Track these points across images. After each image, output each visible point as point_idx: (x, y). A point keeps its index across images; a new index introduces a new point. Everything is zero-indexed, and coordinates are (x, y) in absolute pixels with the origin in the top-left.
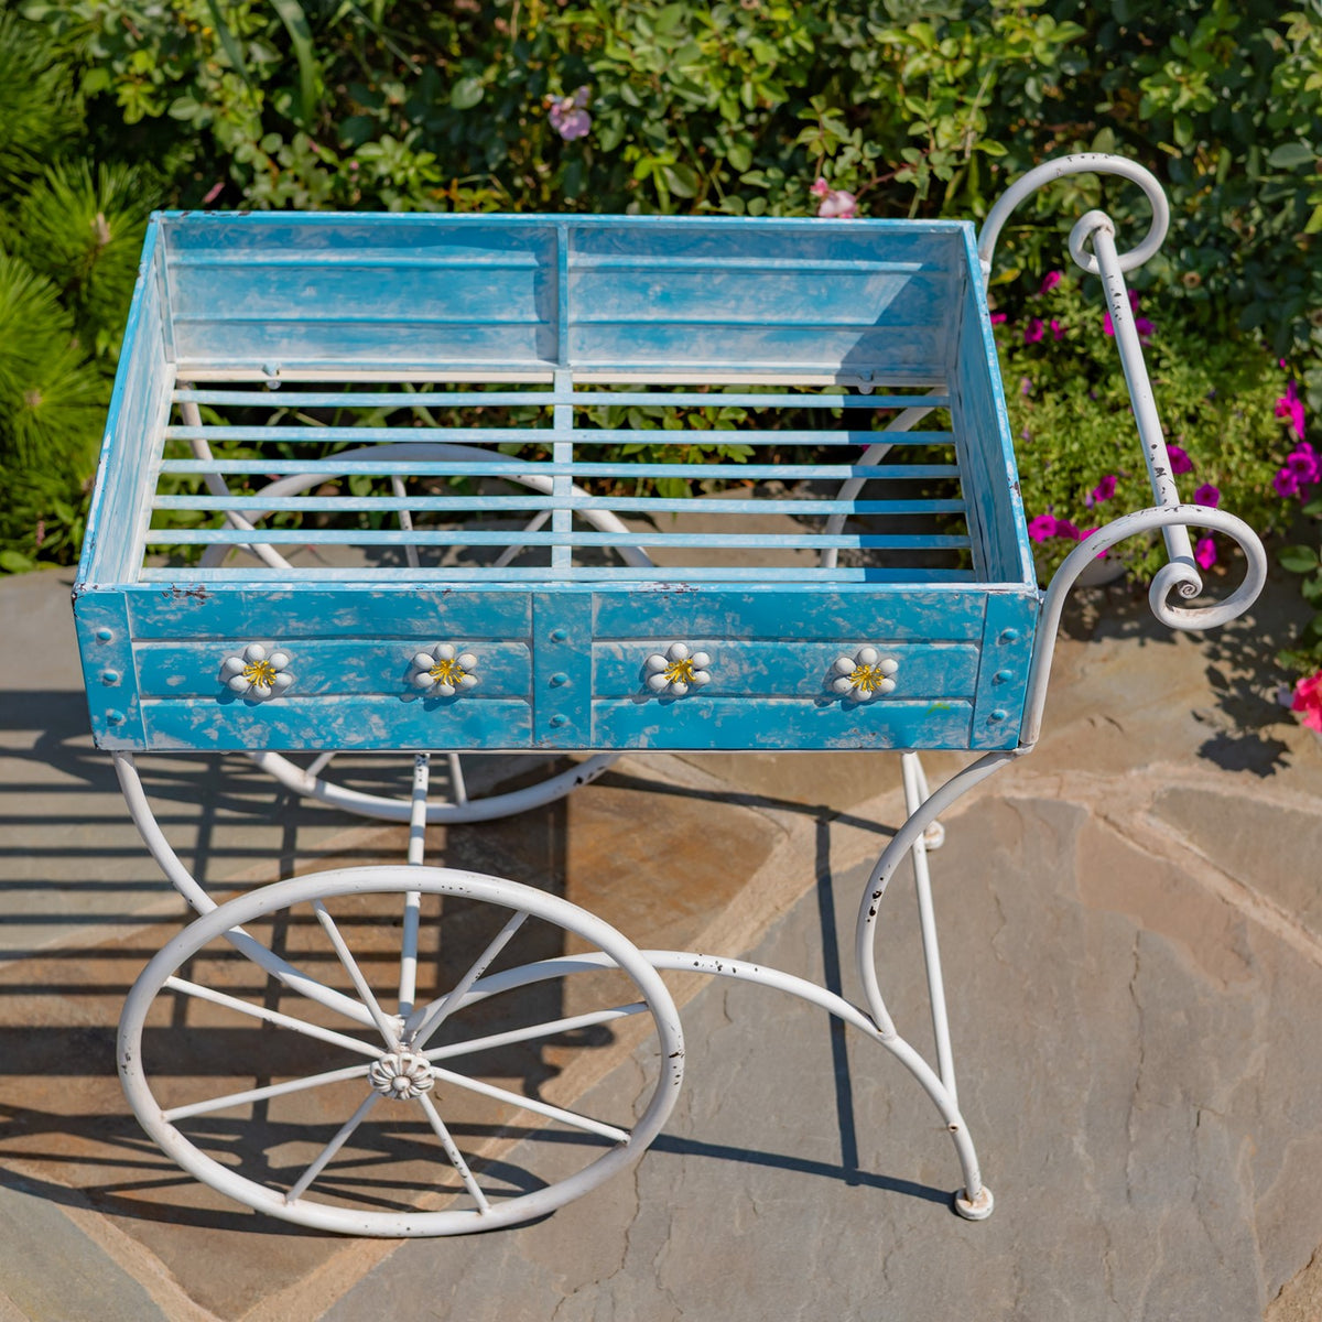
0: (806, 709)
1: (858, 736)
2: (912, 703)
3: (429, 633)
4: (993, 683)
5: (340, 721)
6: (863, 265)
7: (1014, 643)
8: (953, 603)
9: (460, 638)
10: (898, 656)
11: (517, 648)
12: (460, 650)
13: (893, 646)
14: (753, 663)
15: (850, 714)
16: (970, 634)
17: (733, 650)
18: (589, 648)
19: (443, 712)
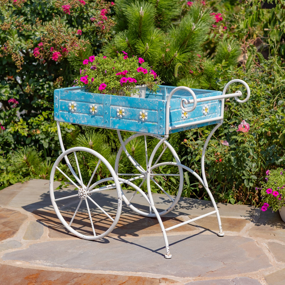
0: (137, 123)
1: (143, 129)
2: (150, 123)
3: (92, 102)
4: (160, 119)
5: (81, 118)
7: (162, 111)
8: (154, 102)
9: (95, 103)
10: (148, 112)
11: (101, 106)
13: (146, 110)
14: (130, 112)
15: (142, 124)
16: (156, 109)
17: (127, 109)
18: (110, 106)
19: (93, 118)
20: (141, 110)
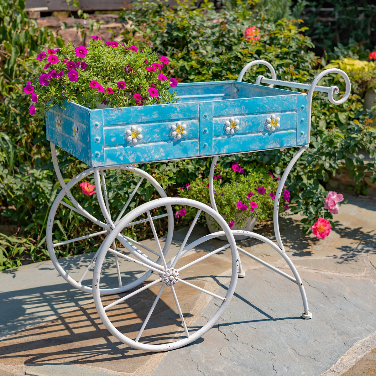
0: (260, 136)
1: (272, 143)
2: (283, 132)
3: (175, 118)
4: (300, 123)
5: (153, 151)
7: (304, 109)
8: (290, 99)
9: (183, 119)
10: (280, 116)
11: (195, 121)
12: (182, 123)
13: (278, 114)
14: (248, 122)
15: (270, 136)
16: (294, 108)
17: (244, 118)
18: (212, 119)
19: (178, 146)
20: (267, 115)
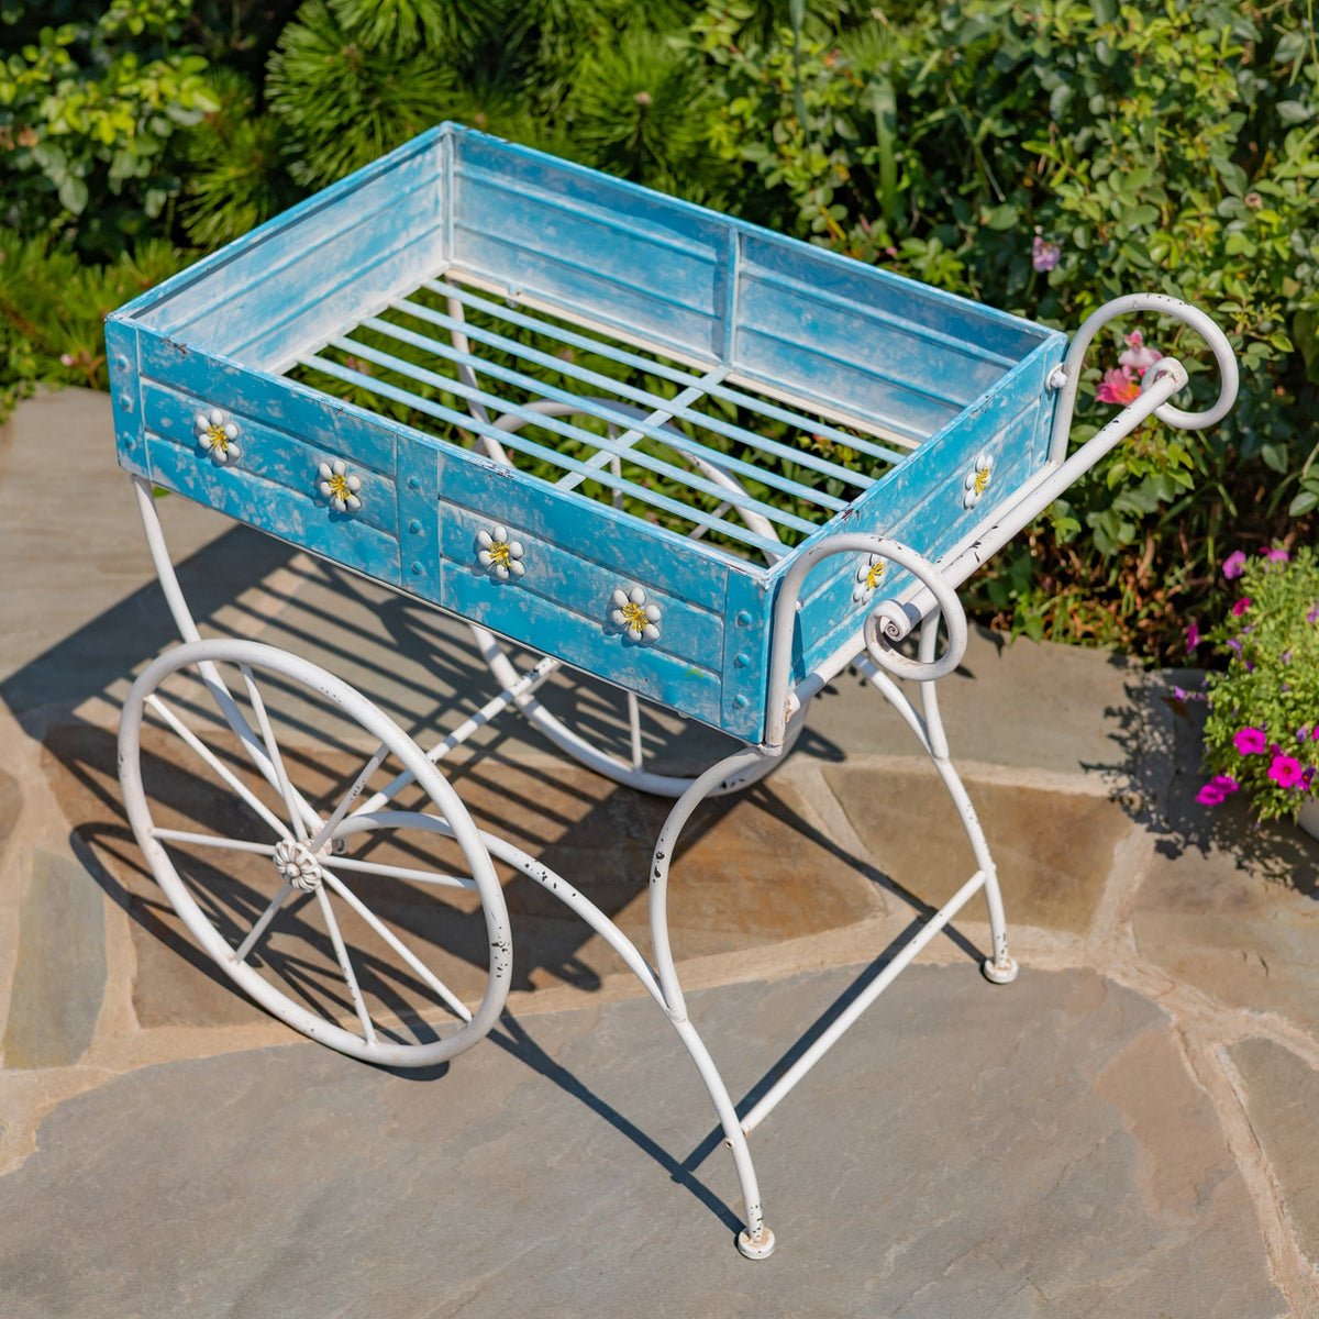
0: (596, 632)
1: (634, 676)
2: (675, 660)
3: (329, 445)
5: (273, 506)
6: (974, 349)
7: (749, 627)
8: (702, 567)
10: (662, 606)
12: (349, 471)
13: (658, 594)
14: (556, 570)
15: (627, 651)
17: (540, 549)
19: (341, 527)
20: (619, 578)
